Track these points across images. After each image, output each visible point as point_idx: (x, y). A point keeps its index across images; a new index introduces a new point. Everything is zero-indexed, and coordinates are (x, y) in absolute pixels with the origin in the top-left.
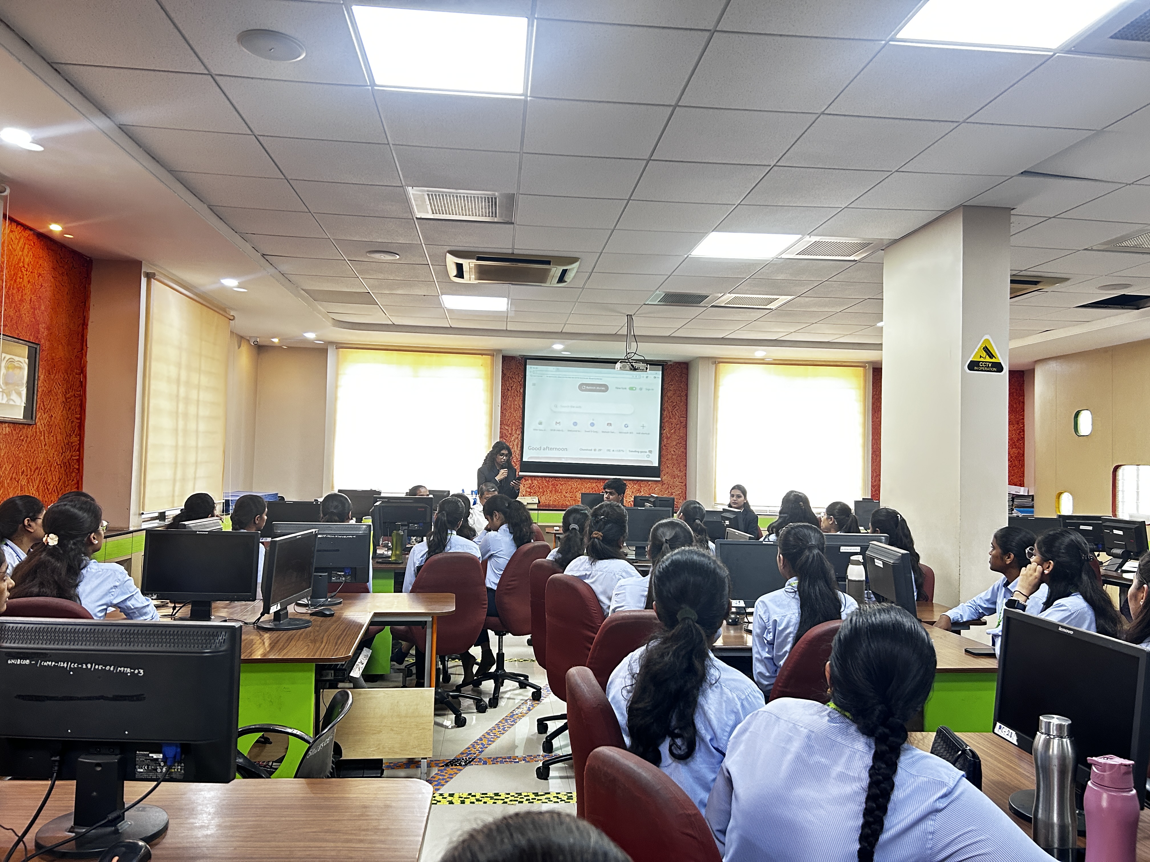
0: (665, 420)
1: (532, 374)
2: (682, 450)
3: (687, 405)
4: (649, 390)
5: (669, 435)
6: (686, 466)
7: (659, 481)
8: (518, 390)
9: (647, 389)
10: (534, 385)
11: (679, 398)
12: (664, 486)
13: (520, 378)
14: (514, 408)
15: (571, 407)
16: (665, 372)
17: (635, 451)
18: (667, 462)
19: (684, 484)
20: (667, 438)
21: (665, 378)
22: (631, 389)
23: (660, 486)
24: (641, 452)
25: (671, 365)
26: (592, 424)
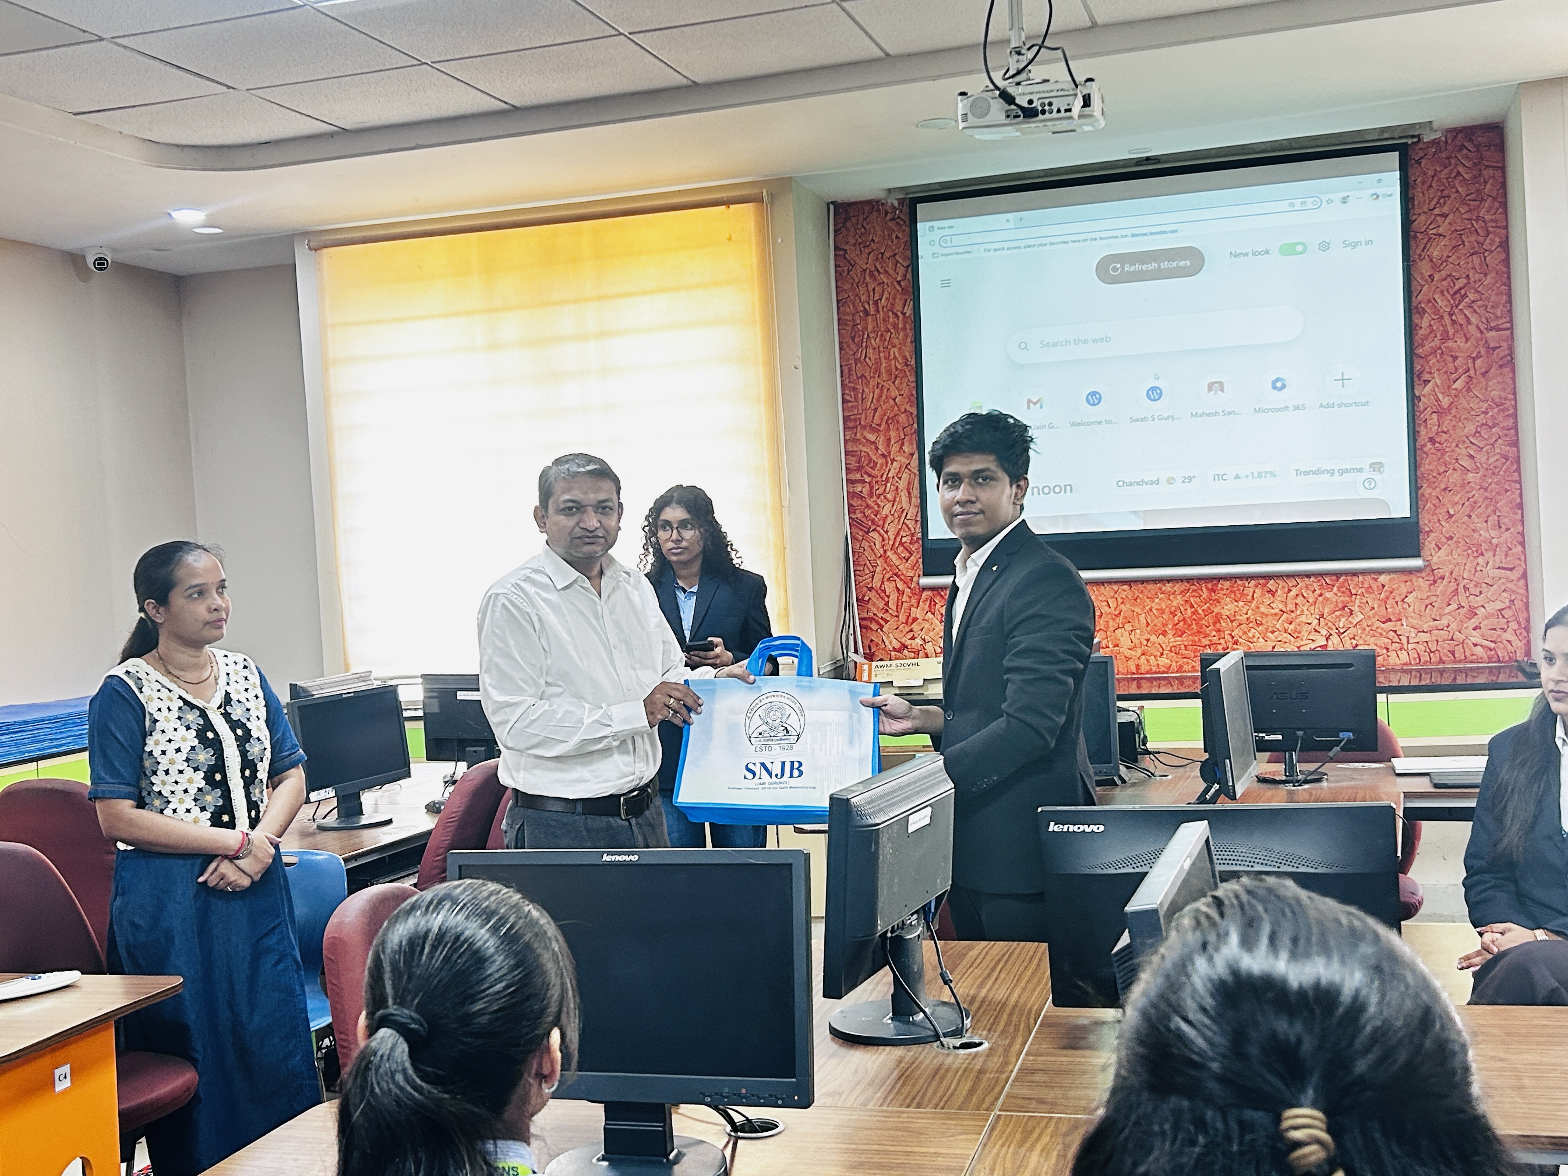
0: (1428, 346)
1: (937, 249)
2: (1501, 447)
3: (1508, 284)
4: (1355, 245)
5: (1445, 402)
6: (1520, 506)
7: (1419, 570)
8: (898, 307)
9: (1346, 245)
10: (946, 284)
11: (1476, 260)
12: (1441, 586)
13: (901, 270)
14: (889, 373)
15: (1077, 341)
16: (1414, 174)
17: (1318, 472)
18: (1447, 498)
19: (1515, 575)
20: (1441, 412)
21: (1418, 194)
22: (1288, 250)
23: (1425, 585)
24: (1342, 472)
25: (1434, 142)
26: (1155, 394)
